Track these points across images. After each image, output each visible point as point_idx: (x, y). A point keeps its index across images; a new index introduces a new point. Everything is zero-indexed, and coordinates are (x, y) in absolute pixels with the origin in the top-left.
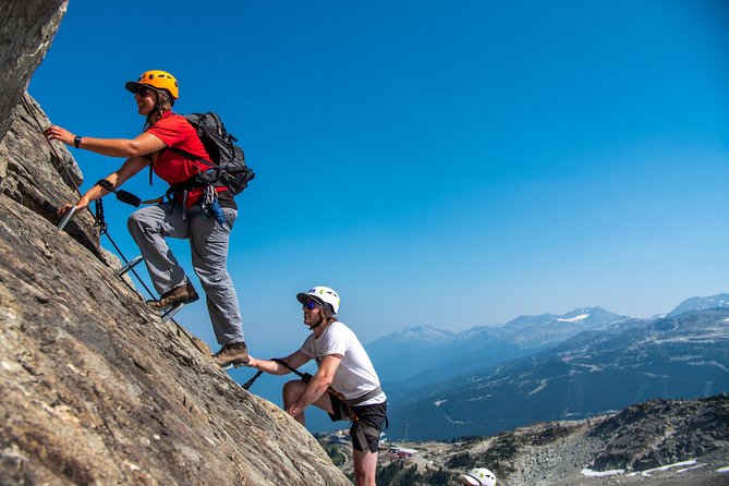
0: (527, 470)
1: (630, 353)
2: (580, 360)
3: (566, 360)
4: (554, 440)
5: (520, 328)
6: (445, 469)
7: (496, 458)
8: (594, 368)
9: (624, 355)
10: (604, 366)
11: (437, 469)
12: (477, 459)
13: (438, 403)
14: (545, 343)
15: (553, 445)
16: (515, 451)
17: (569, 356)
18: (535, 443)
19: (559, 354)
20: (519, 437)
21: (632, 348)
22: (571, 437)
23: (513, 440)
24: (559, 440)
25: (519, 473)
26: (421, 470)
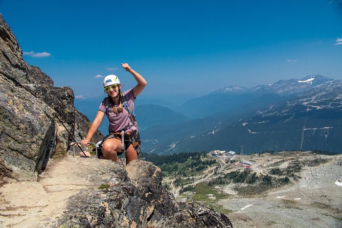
0: (307, 178)
1: (337, 100)
2: (312, 104)
3: (305, 104)
4: (319, 165)
5: (281, 86)
6: (269, 175)
7: (292, 171)
8: (318, 107)
9: (334, 101)
10: (323, 107)
11: (266, 175)
12: (283, 171)
13: (244, 124)
14: (292, 93)
15: (318, 167)
16: (300, 169)
17: (306, 101)
18: (309, 165)
19: (301, 100)
20: (302, 162)
21: (338, 98)
22: (327, 164)
23: (299, 163)
24: (321, 165)
25: (303, 179)
26: (258, 175)
